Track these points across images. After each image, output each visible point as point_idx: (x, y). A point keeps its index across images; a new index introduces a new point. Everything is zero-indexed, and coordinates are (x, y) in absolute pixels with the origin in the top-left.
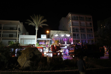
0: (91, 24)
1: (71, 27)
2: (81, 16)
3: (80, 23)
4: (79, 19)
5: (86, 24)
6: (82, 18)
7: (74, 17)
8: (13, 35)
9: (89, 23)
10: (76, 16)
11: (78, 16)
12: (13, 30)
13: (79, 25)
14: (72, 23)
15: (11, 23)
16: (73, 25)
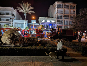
0: (74, 12)
1: (56, 14)
2: (67, 4)
3: (65, 11)
4: (64, 7)
5: (70, 11)
6: (67, 6)
7: (60, 5)
9: (72, 11)
10: (61, 4)
11: (63, 4)
13: (63, 13)
14: (58, 11)
15: (6, 9)
16: (58, 13)
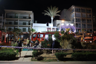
0: (90, 15)
1: (74, 17)
2: (83, 8)
4: (81, 11)
5: (87, 15)
6: (83, 10)
7: (77, 9)
8: (26, 23)
9: (88, 14)
11: (80, 8)
12: (26, 19)
13: (81, 16)
15: (25, 13)
16: (76, 16)
